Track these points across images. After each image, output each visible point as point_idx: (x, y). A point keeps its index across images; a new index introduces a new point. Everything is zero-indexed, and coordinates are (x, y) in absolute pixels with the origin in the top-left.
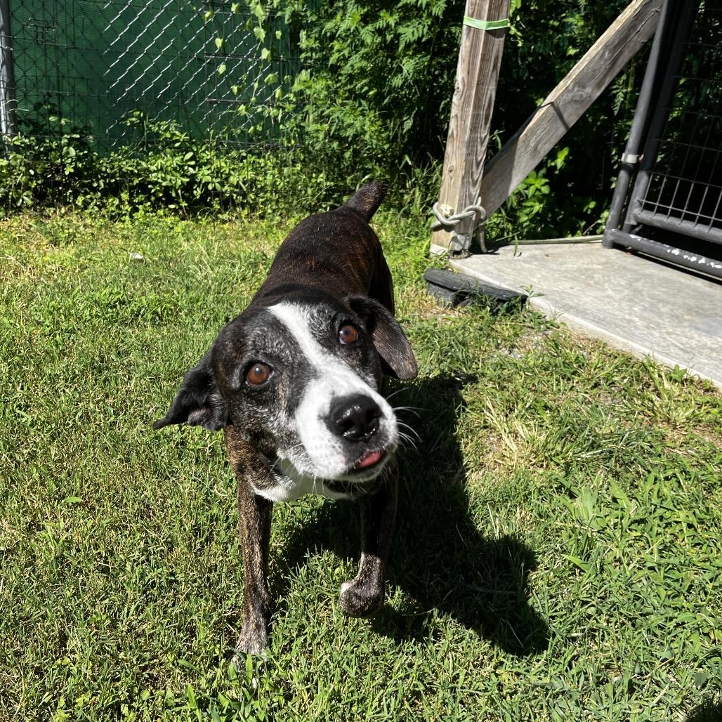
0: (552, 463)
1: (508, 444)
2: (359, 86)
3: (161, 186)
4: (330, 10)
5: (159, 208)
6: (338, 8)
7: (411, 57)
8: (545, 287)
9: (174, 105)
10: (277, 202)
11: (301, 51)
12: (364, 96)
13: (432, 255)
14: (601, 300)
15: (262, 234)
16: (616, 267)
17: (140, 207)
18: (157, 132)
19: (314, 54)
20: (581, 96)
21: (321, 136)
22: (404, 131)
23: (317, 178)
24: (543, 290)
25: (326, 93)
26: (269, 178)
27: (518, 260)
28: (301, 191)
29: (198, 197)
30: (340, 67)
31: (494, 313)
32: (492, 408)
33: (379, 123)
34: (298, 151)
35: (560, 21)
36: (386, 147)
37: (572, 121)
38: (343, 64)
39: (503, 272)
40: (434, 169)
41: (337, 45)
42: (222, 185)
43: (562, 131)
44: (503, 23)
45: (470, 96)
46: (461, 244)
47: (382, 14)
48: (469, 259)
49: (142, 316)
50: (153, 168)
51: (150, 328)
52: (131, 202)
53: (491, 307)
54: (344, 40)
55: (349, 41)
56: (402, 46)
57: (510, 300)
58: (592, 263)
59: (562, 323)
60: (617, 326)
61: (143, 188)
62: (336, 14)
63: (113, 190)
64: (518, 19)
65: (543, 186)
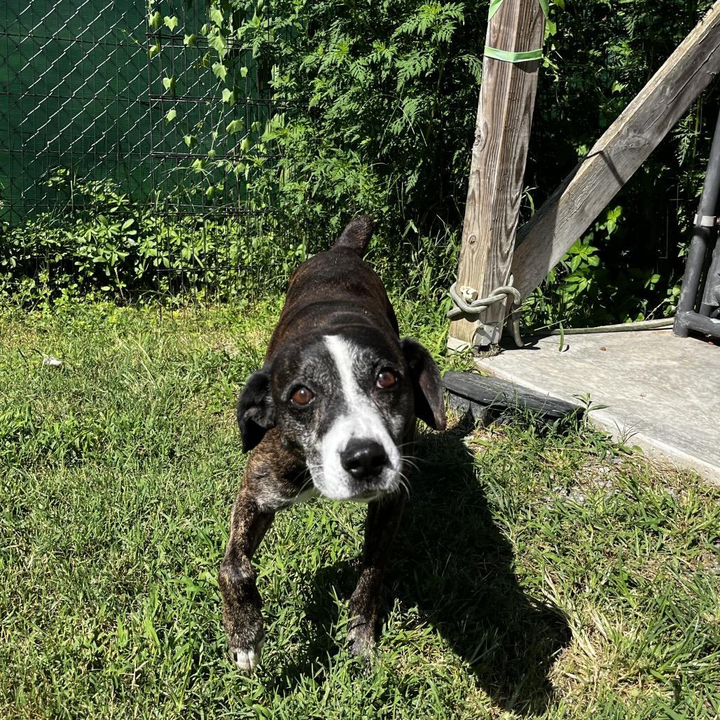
0: (650, 677)
1: (582, 645)
2: (348, 133)
3: (91, 263)
4: (310, 41)
5: (89, 290)
6: (319, 39)
7: (413, 96)
8: (606, 395)
9: (110, 161)
10: (244, 280)
11: (273, 91)
12: (354, 146)
13: (450, 352)
14: (683, 412)
15: (224, 323)
16: (696, 363)
17: (63, 290)
18: (88, 194)
19: (289, 95)
20: (638, 143)
21: (300, 197)
22: (407, 190)
23: (295, 249)
24: (605, 400)
25: (305, 143)
26: (233, 250)
27: (566, 357)
28: (274, 266)
29: (140, 276)
30: (323, 110)
31: (542, 435)
32: (552, 586)
33: (374, 180)
34: (270, 216)
35: (603, 50)
36: (385, 209)
37: (627, 175)
38: (326, 107)
39: (547, 374)
40: (448, 237)
41: (319, 83)
42: (172, 259)
43: (615, 187)
44: (535, 54)
45: (495, 147)
46: (488, 336)
47: (375, 45)
48: (500, 356)
49: (54, 450)
50: (81, 240)
51: (62, 469)
52: (51, 284)
53: (536, 426)
54: (327, 77)
55: (335, 78)
56: (401, 84)
57: (562, 417)
58: (664, 358)
59: (636, 447)
60: (713, 451)
61: (68, 265)
62: (317, 45)
63: (28, 269)
64: (553, 48)
65: (589, 256)
